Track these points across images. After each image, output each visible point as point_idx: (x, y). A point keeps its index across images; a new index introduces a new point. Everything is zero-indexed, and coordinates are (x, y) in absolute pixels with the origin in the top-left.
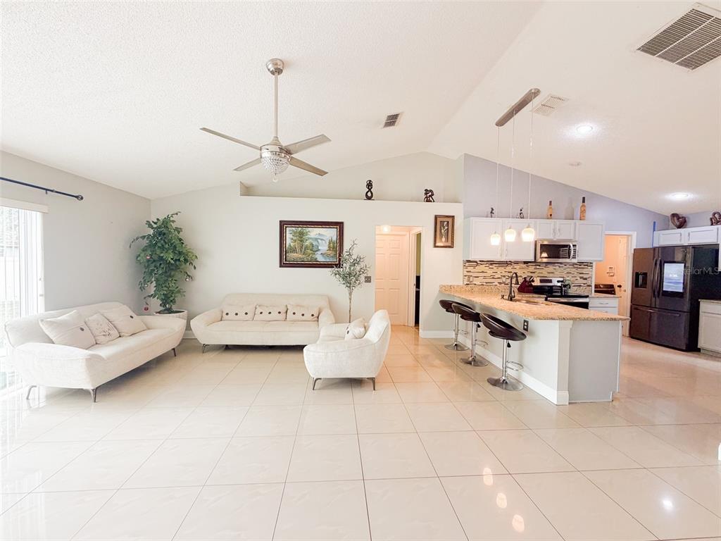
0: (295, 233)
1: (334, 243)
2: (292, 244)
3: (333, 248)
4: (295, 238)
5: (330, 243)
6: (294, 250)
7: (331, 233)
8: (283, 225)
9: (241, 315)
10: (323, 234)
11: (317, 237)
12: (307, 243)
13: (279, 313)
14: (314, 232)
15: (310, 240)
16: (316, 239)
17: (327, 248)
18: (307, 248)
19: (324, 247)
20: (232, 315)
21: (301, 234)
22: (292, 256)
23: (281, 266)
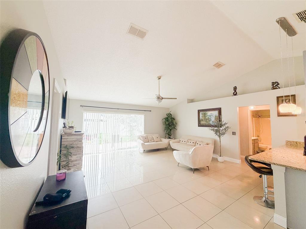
0: (203, 114)
1: (217, 117)
2: (202, 118)
3: (217, 119)
4: (203, 116)
5: (215, 117)
6: (202, 120)
7: (216, 113)
8: (199, 111)
9: (184, 141)
10: (213, 113)
11: (210, 115)
12: (207, 117)
13: (193, 143)
14: (209, 113)
15: (208, 116)
16: (210, 116)
17: (214, 119)
18: (207, 119)
19: (213, 119)
20: (181, 141)
21: (205, 114)
22: (202, 122)
23: (198, 126)
